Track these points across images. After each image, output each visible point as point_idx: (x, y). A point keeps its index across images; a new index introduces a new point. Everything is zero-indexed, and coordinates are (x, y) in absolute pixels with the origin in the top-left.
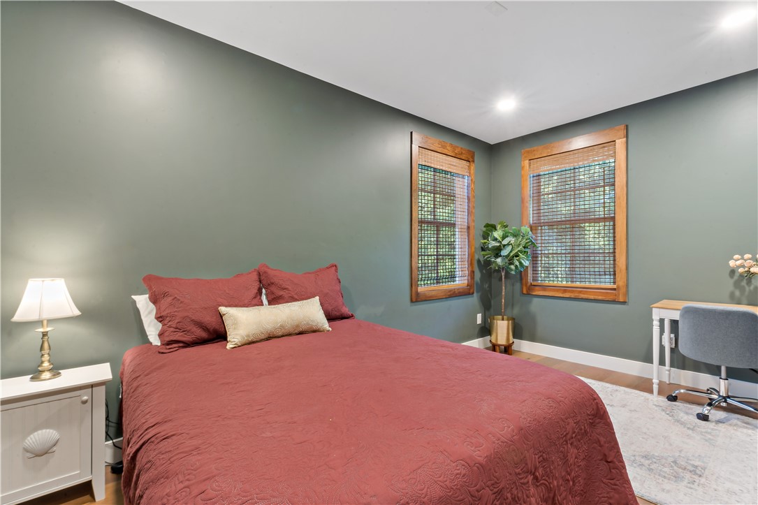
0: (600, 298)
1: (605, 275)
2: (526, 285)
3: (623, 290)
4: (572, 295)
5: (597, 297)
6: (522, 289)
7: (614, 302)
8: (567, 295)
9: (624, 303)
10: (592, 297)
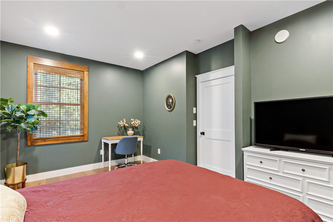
0: (77, 140)
1: (78, 130)
2: (30, 140)
3: (86, 136)
4: (63, 142)
5: (75, 141)
6: (27, 143)
7: (83, 141)
8: (60, 142)
9: (87, 141)
10: (73, 141)
